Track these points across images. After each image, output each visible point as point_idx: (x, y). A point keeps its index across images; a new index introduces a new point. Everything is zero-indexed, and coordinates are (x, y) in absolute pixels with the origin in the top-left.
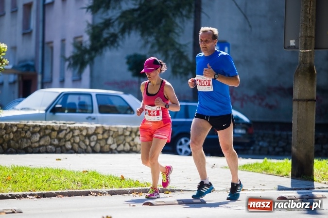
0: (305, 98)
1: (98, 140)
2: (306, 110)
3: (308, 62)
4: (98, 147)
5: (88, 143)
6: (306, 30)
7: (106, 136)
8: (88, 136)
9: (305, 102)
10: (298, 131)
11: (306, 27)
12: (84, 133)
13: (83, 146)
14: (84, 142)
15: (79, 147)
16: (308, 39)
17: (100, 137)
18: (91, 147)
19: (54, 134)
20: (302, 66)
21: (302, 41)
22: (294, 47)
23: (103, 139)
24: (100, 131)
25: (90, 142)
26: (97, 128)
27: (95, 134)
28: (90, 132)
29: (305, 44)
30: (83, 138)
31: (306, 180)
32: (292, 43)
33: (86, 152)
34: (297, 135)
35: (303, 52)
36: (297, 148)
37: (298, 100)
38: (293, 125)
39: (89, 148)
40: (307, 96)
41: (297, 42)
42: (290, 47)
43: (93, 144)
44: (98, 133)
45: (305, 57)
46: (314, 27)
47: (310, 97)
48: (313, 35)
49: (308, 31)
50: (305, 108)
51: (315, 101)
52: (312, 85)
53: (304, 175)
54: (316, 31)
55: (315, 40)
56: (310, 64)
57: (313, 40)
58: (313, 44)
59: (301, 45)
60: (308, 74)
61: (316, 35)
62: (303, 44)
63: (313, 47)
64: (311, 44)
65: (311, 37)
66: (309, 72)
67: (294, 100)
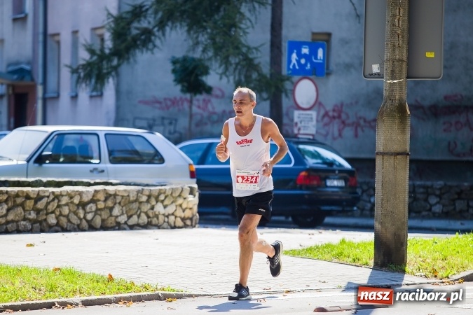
0: (393, 151)
1: (98, 210)
2: (395, 168)
3: (397, 97)
4: (98, 221)
5: (82, 216)
6: (394, 50)
7: (110, 203)
8: (83, 205)
9: (393, 157)
10: (382, 199)
11: (394, 46)
12: (76, 201)
13: (74, 220)
14: (76, 214)
15: (69, 221)
16: (396, 63)
17: (101, 205)
18: (87, 221)
19: (30, 204)
20: (389, 103)
21: (387, 67)
22: (379, 74)
23: (105, 208)
24: (101, 197)
25: (86, 213)
26: (96, 192)
27: (93, 201)
28: (86, 199)
29: (393, 71)
30: (74, 208)
31: (394, 271)
32: (375, 69)
33: (79, 229)
34: (382, 204)
35: (390, 83)
36: (381, 223)
37: (383, 154)
38: (376, 191)
39: (84, 224)
40: (396, 147)
41: (381, 68)
42: (372, 75)
43: (89, 217)
44: (99, 200)
45: (393, 91)
46: (405, 46)
47: (399, 150)
48: (405, 58)
49: (397, 52)
50: (393, 165)
51: (408, 154)
52: (403, 132)
53: (392, 263)
54: (409, 51)
55: (408, 65)
56: (399, 100)
57: (404, 65)
58: (404, 71)
59: (387, 73)
60: (397, 115)
61: (408, 58)
62: (389, 71)
63: (404, 75)
64: (401, 71)
65: (401, 60)
66: (399, 112)
67: (377, 154)
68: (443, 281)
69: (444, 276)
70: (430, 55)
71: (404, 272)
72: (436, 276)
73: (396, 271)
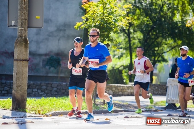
0: (22, 59)
2: (22, 66)
3: (24, 35)
6: (22, 15)
9: (21, 61)
10: (17, 80)
11: (22, 13)
16: (23, 20)
20: (20, 38)
21: (19, 22)
22: (15, 25)
29: (22, 24)
31: (21, 111)
32: (13, 23)
34: (16, 82)
35: (20, 29)
36: (16, 91)
37: (17, 60)
40: (23, 57)
41: (16, 22)
42: (12, 26)
45: (22, 32)
46: (27, 13)
47: (24, 59)
48: (27, 18)
49: (24, 15)
50: (21, 65)
51: (28, 61)
52: (26, 50)
53: (20, 108)
54: (28, 15)
55: (28, 21)
56: (25, 37)
57: (27, 22)
58: (27, 24)
59: (19, 24)
60: (24, 43)
61: (28, 18)
62: (20, 24)
63: (27, 26)
64: (25, 24)
65: (25, 19)
66: (24, 42)
67: (14, 60)
68: (43, 115)
69: (44, 113)
70: (38, 17)
71: (26, 112)
72: (40, 114)
73: (22, 111)
